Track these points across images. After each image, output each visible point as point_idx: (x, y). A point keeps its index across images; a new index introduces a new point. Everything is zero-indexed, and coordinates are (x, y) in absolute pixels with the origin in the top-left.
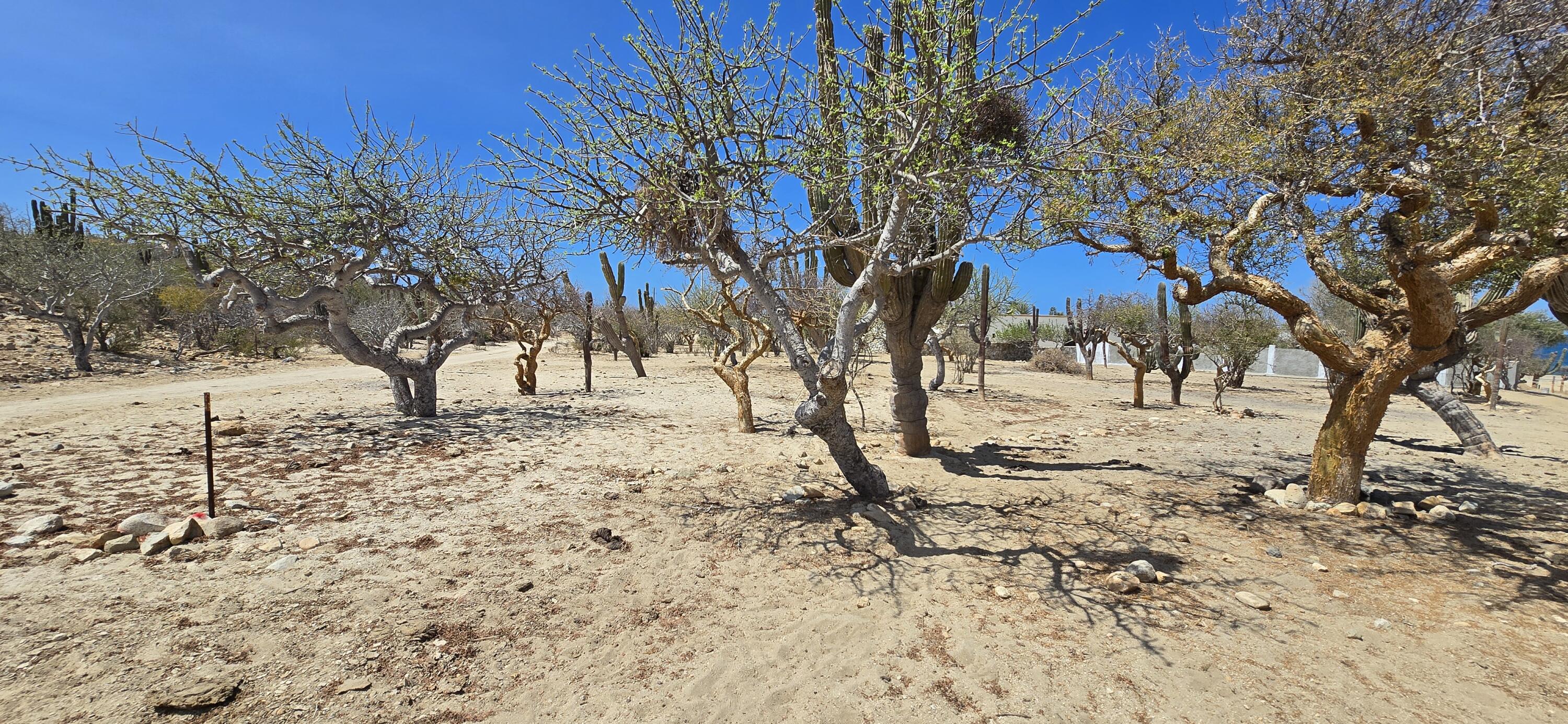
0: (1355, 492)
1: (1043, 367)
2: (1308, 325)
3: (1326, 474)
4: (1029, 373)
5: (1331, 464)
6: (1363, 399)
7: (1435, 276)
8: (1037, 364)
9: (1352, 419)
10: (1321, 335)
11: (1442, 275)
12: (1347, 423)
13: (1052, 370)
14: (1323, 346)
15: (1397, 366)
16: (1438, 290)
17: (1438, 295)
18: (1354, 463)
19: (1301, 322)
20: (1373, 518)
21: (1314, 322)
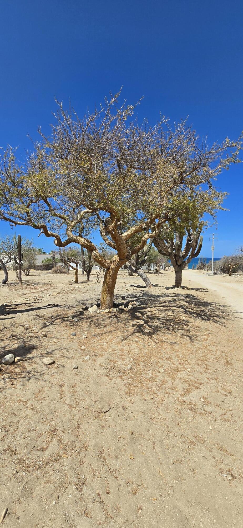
0: (111, 305)
1: (56, 272)
2: (95, 253)
3: (104, 300)
4: (50, 274)
5: (105, 297)
6: (110, 276)
7: (121, 238)
8: (53, 271)
9: (108, 282)
10: (98, 256)
11: (122, 237)
12: (107, 284)
13: (58, 273)
14: (99, 260)
15: (117, 265)
16: (122, 242)
17: (122, 243)
18: (110, 296)
19: (93, 253)
20: (113, 313)
21: (97, 253)
